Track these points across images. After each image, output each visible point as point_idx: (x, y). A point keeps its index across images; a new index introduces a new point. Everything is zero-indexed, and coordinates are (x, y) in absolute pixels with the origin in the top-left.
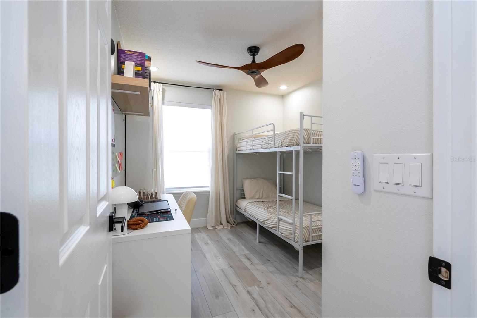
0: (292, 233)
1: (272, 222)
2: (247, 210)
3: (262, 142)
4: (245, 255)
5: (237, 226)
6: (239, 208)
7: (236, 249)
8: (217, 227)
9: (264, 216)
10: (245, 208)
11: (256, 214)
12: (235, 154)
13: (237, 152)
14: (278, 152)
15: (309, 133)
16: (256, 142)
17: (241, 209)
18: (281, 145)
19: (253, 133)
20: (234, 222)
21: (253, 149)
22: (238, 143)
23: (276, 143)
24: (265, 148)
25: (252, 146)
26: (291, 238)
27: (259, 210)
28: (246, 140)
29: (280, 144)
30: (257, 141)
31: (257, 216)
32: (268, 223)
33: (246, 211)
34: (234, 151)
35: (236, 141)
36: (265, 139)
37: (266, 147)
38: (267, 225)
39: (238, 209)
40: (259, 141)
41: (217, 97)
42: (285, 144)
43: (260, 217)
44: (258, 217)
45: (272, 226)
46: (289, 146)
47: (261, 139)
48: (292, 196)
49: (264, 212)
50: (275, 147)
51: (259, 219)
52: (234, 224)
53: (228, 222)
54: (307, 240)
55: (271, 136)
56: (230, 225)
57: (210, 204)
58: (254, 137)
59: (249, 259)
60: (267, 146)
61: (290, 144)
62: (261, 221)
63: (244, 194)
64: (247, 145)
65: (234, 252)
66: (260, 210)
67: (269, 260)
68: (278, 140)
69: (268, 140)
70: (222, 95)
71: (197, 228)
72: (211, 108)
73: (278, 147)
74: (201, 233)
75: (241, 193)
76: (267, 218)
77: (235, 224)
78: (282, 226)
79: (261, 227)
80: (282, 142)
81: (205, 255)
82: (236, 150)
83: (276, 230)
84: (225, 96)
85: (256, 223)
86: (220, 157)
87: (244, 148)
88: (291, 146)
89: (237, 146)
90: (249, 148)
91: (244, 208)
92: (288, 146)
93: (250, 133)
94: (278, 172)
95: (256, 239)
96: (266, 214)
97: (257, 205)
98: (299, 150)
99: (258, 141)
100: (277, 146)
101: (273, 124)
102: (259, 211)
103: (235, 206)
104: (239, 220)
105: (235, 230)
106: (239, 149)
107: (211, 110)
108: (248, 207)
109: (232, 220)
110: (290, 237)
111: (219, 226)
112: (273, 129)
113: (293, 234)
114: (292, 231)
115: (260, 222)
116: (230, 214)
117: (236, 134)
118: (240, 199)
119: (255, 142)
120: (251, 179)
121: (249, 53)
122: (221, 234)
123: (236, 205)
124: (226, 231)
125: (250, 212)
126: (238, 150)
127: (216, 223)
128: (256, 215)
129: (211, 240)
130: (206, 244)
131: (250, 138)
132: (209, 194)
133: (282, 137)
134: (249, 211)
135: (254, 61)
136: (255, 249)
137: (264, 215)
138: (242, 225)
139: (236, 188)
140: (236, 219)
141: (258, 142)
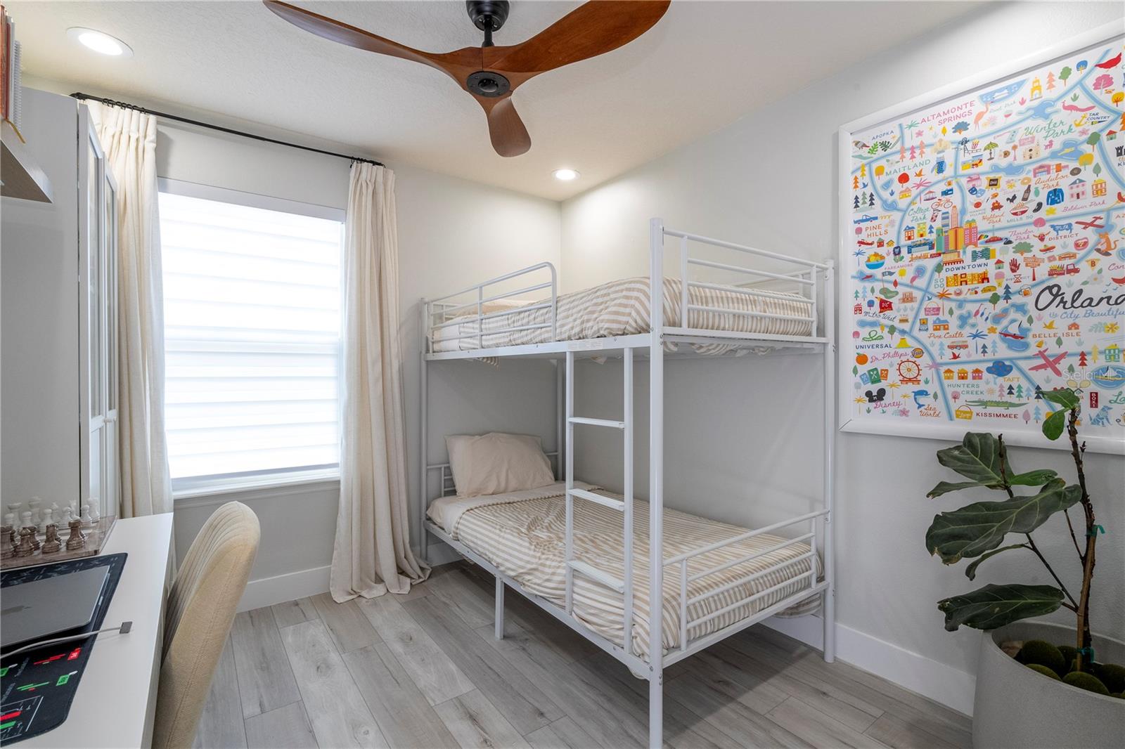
0: (622, 623)
1: (548, 580)
2: (462, 533)
3: (512, 326)
4: (460, 703)
5: (430, 580)
6: (435, 527)
7: (426, 678)
8: (364, 593)
9: (521, 559)
10: (457, 529)
11: (494, 550)
12: (424, 364)
13: (431, 357)
14: (567, 353)
15: (677, 291)
16: (491, 326)
17: (443, 529)
18: (582, 331)
19: (481, 298)
20: (422, 569)
21: (483, 348)
22: (434, 330)
23: (562, 326)
24: (523, 344)
25: (478, 338)
26: (617, 641)
27: (504, 538)
28: (460, 318)
29: (577, 330)
30: (493, 322)
31: (497, 556)
32: (535, 584)
33: (460, 537)
34: (421, 352)
35: (428, 322)
36: (522, 315)
37: (525, 339)
38: (529, 586)
39: (435, 530)
40: (503, 320)
41: (364, 185)
42: (595, 328)
43: (507, 560)
44: (499, 560)
45: (548, 594)
46: (611, 333)
47: (508, 314)
48: (623, 501)
49: (521, 545)
50: (557, 339)
51: (502, 565)
52: (422, 576)
53: (401, 572)
54: (672, 644)
55: (543, 305)
56: (408, 580)
57: (342, 522)
58: (484, 312)
59: (473, 719)
60: (529, 337)
61: (614, 326)
62: (513, 574)
63: (452, 480)
64: (462, 335)
65: (422, 694)
66: (506, 536)
67: (542, 714)
68: (567, 317)
69: (532, 317)
70: (380, 179)
71: (296, 604)
72: (343, 219)
73: (570, 338)
74: (307, 623)
75: (443, 478)
76: (529, 566)
77: (425, 576)
78: (584, 596)
79: (508, 590)
80: (582, 323)
81: (311, 722)
82: (428, 351)
83: (563, 607)
84: (391, 183)
85: (492, 579)
86: (374, 371)
87: (454, 344)
88: (618, 335)
89: (430, 340)
90: (467, 343)
91: (453, 529)
92: (605, 333)
93: (472, 298)
94: (570, 419)
95: (493, 625)
96: (527, 551)
97: (494, 516)
98: (649, 347)
99: (497, 321)
100: (566, 336)
101: (550, 265)
102: (501, 540)
103: (424, 518)
104: (438, 560)
105: (425, 597)
106: (436, 347)
107: (344, 225)
108: (466, 523)
109: (413, 565)
110: (617, 637)
111: (370, 588)
112: (551, 280)
113: (627, 626)
114: (622, 616)
115: (509, 577)
116: (408, 546)
117: (428, 303)
118: (440, 496)
119: (487, 326)
120: (473, 435)
121: (470, 15)
122: (377, 619)
123: (427, 515)
124: (395, 606)
125: (473, 542)
126: (434, 352)
127: (361, 579)
128: (493, 554)
129: (342, 647)
130: (322, 667)
131: (469, 314)
132: (339, 489)
133: (585, 306)
134: (469, 537)
135: (488, 42)
136: (490, 668)
137: (521, 556)
138: (446, 575)
139: (427, 465)
140: (426, 559)
141: (501, 323)
